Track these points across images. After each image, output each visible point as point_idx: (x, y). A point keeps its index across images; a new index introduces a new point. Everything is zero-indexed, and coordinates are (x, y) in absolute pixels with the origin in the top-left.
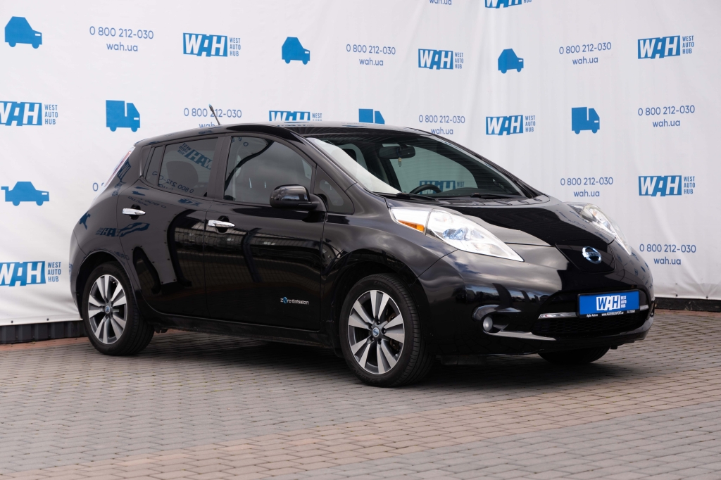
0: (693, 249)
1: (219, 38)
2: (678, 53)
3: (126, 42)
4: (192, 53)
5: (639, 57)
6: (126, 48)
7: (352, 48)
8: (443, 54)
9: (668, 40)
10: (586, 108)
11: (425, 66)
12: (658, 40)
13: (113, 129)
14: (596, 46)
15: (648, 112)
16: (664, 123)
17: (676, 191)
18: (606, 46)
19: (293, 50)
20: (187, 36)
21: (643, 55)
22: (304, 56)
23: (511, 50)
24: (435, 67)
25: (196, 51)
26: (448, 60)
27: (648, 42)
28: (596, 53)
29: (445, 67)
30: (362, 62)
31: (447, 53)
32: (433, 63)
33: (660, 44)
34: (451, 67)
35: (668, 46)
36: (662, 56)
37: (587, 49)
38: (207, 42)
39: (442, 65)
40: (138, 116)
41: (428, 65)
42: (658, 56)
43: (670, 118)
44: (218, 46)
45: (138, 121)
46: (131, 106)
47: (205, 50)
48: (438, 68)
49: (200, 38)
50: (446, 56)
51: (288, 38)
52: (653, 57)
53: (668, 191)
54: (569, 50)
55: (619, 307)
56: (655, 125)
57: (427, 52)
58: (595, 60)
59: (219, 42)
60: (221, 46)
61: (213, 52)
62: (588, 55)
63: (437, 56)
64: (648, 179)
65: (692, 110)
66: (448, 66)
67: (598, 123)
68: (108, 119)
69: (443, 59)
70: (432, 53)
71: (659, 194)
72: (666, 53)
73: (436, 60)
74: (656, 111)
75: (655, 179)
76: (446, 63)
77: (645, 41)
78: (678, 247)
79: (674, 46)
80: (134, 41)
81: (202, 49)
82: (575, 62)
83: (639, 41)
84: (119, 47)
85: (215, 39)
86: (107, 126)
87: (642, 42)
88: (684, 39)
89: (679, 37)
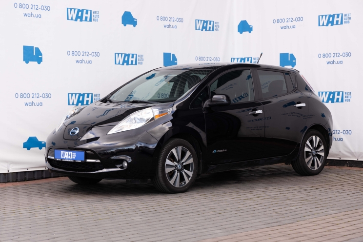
0: (350, 133)
1: (87, 11)
2: (342, 23)
3: (35, 12)
4: (72, 19)
5: (319, 25)
6: (35, 15)
7: (160, 18)
8: (209, 22)
9: (336, 16)
10: (288, 54)
11: (199, 29)
12: (330, 16)
13: (27, 63)
14: (294, 19)
15: (324, 56)
16: (333, 62)
17: (340, 100)
18: (300, 19)
19: (128, 19)
20: (69, 10)
21: (321, 24)
22: (134, 22)
23: (245, 21)
24: (204, 30)
25: (74, 18)
26: (211, 26)
27: (324, 17)
28: (294, 23)
29: (210, 30)
30: (165, 26)
31: (210, 22)
32: (203, 27)
33: (331, 18)
34: (213, 30)
35: (336, 19)
36: (332, 25)
37: (289, 21)
38: (80, 13)
39: (208, 29)
40: (41, 55)
41: (201, 29)
42: (330, 24)
43: (336, 59)
44: (87, 15)
45: (41, 58)
46: (37, 49)
47: (79, 18)
48: (206, 30)
49: (76, 11)
50: (210, 24)
51: (125, 12)
52: (327, 25)
53: (335, 100)
54: (278, 21)
55: (71, 158)
56: (328, 63)
57: (200, 21)
58: (294, 27)
59: (87, 13)
60: (88, 16)
61: (84, 19)
62: (290, 24)
63: (205, 24)
64: (324, 93)
65: (350, 55)
66: (211, 29)
67: (295, 62)
68: (24, 57)
69: (209, 26)
70: (202, 22)
71: (330, 101)
72: (335, 23)
73: (205, 26)
74: (328, 55)
75: (328, 93)
76: (210, 28)
77: (322, 16)
78: (341, 131)
79: (339, 19)
80: (39, 12)
81: (77, 17)
82: (282, 28)
83: (319, 16)
84: (31, 15)
85: (85, 12)
86: (24, 60)
87: (321, 17)
88: (345, 15)
89: (342, 14)
